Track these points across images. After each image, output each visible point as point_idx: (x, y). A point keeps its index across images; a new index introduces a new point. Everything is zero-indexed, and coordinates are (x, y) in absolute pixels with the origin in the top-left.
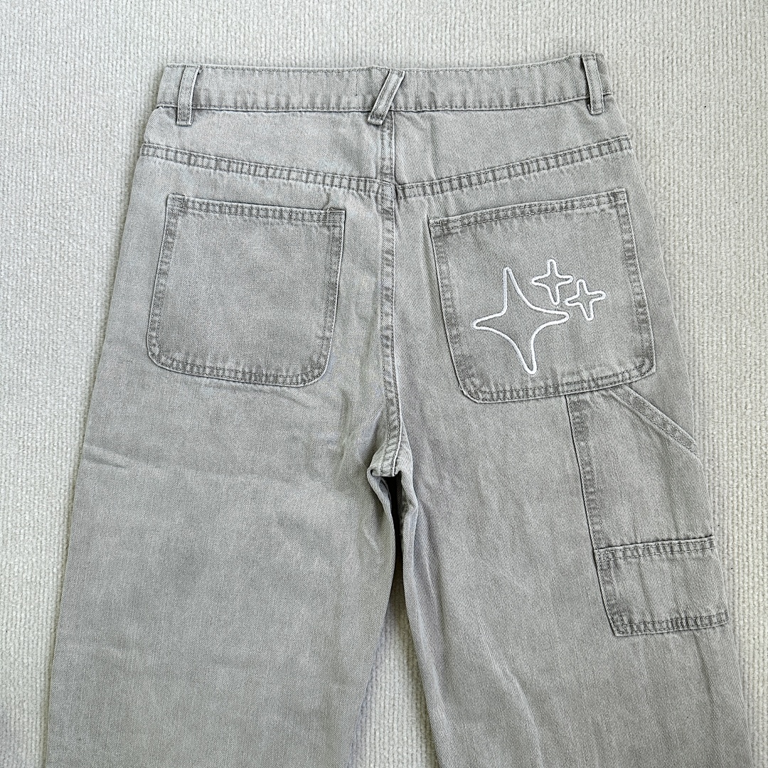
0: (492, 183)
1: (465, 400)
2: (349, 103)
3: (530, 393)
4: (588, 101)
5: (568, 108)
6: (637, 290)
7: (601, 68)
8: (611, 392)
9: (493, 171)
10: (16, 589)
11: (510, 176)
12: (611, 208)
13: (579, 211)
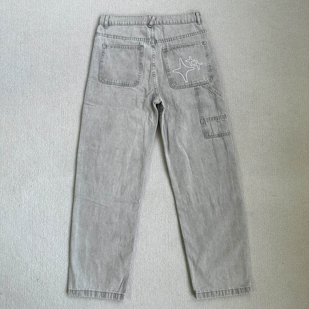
0: (176, 40)
1: (172, 89)
2: (144, 23)
3: (186, 86)
4: (197, 22)
5: (193, 24)
6: (209, 63)
7: (200, 15)
8: (204, 85)
9: (177, 37)
10: (68, 135)
11: (180, 38)
12: (203, 45)
13: (196, 46)
